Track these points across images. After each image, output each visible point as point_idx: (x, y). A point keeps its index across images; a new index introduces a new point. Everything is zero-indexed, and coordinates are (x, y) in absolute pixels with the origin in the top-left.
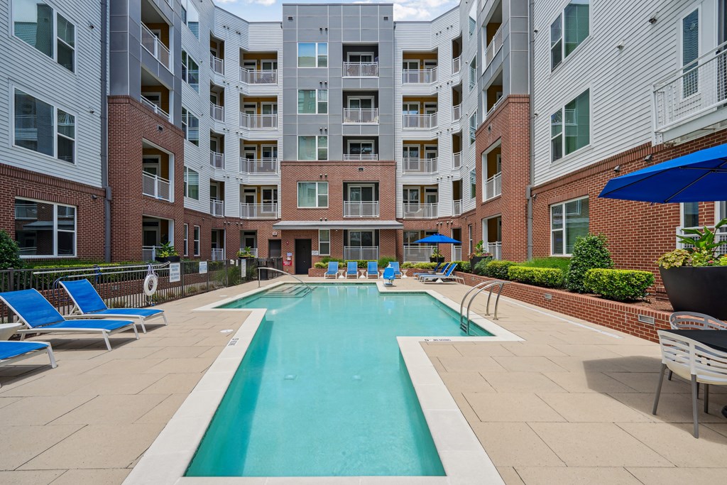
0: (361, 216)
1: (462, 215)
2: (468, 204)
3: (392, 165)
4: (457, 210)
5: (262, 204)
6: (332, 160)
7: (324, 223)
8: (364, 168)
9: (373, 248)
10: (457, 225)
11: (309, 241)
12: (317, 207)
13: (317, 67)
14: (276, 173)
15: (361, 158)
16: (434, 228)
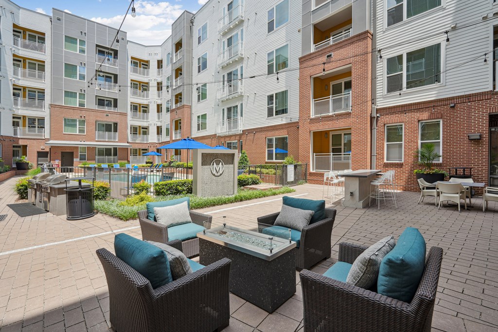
0: (107, 140)
1: (162, 143)
2: (164, 138)
3: (125, 115)
4: (159, 140)
5: (27, 128)
6: (88, 108)
7: (82, 143)
8: (108, 115)
9: (112, 157)
10: (159, 147)
11: (72, 153)
12: (78, 133)
13: (78, 52)
14: (44, 110)
15: (106, 109)
16: (147, 148)
